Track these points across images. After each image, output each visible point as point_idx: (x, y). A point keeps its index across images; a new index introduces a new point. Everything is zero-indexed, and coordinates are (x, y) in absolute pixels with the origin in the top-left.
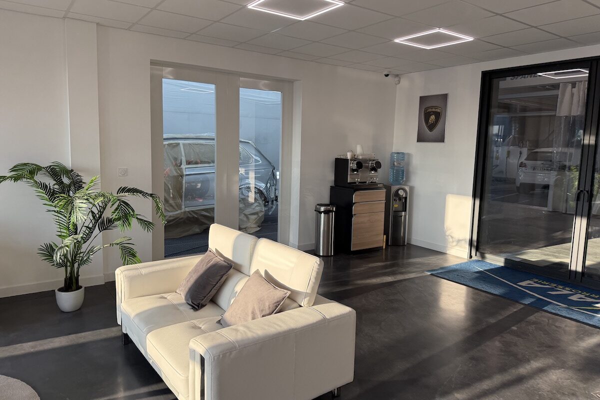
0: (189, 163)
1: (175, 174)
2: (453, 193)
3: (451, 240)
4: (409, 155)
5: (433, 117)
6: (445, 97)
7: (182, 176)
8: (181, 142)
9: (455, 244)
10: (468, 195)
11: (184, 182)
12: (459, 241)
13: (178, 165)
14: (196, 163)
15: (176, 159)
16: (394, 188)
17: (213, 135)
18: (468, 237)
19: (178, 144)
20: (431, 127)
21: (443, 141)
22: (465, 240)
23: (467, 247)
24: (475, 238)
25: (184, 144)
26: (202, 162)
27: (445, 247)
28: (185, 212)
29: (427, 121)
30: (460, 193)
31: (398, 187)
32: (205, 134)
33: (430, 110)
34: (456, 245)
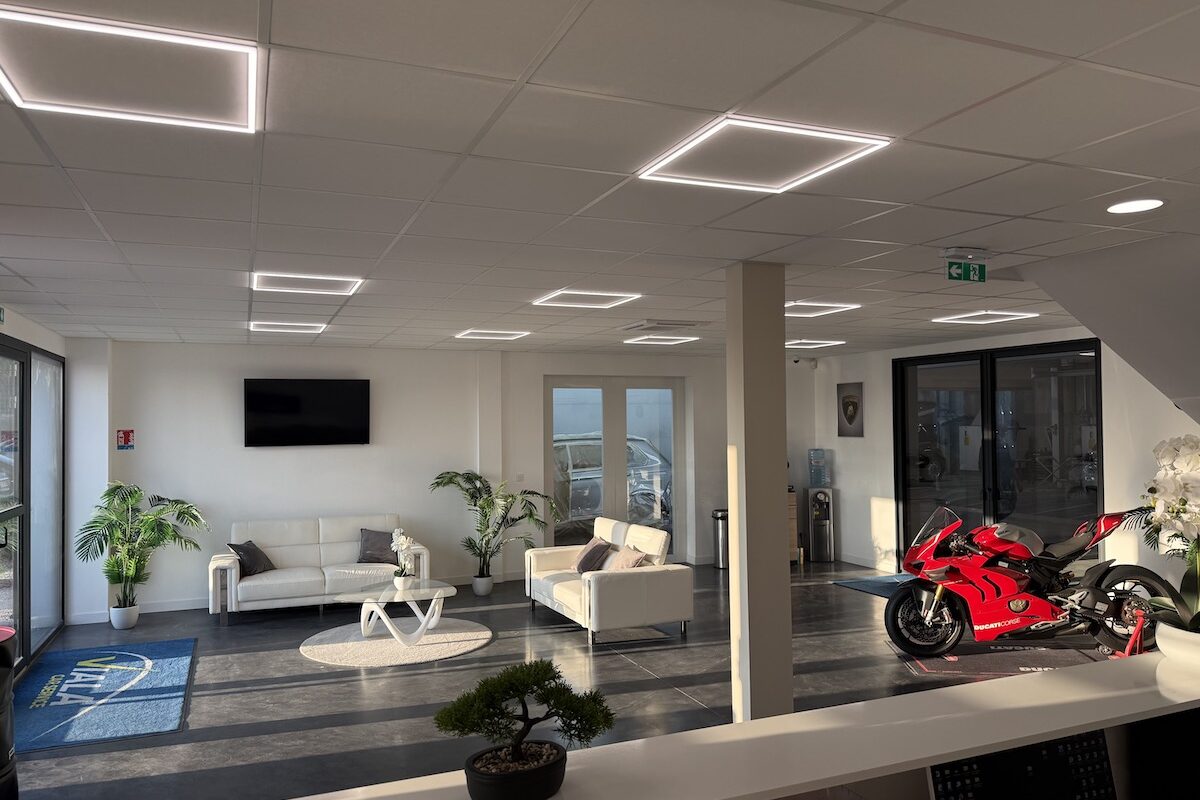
0: (575, 467)
1: (562, 479)
2: (877, 496)
3: (879, 552)
4: (831, 452)
5: (851, 408)
6: (860, 385)
7: (569, 481)
8: (567, 444)
9: (883, 556)
10: (891, 498)
11: (571, 488)
12: (887, 552)
13: (564, 469)
14: (584, 467)
15: (561, 462)
16: (812, 492)
17: (599, 433)
18: (894, 547)
19: (565, 446)
20: (851, 419)
21: (862, 436)
22: (892, 551)
23: (895, 559)
24: (902, 548)
25: (571, 447)
26: (590, 466)
27: (874, 562)
28: (571, 522)
29: (846, 413)
30: (884, 496)
31: (817, 490)
32: (592, 434)
33: (847, 400)
34: (885, 558)
